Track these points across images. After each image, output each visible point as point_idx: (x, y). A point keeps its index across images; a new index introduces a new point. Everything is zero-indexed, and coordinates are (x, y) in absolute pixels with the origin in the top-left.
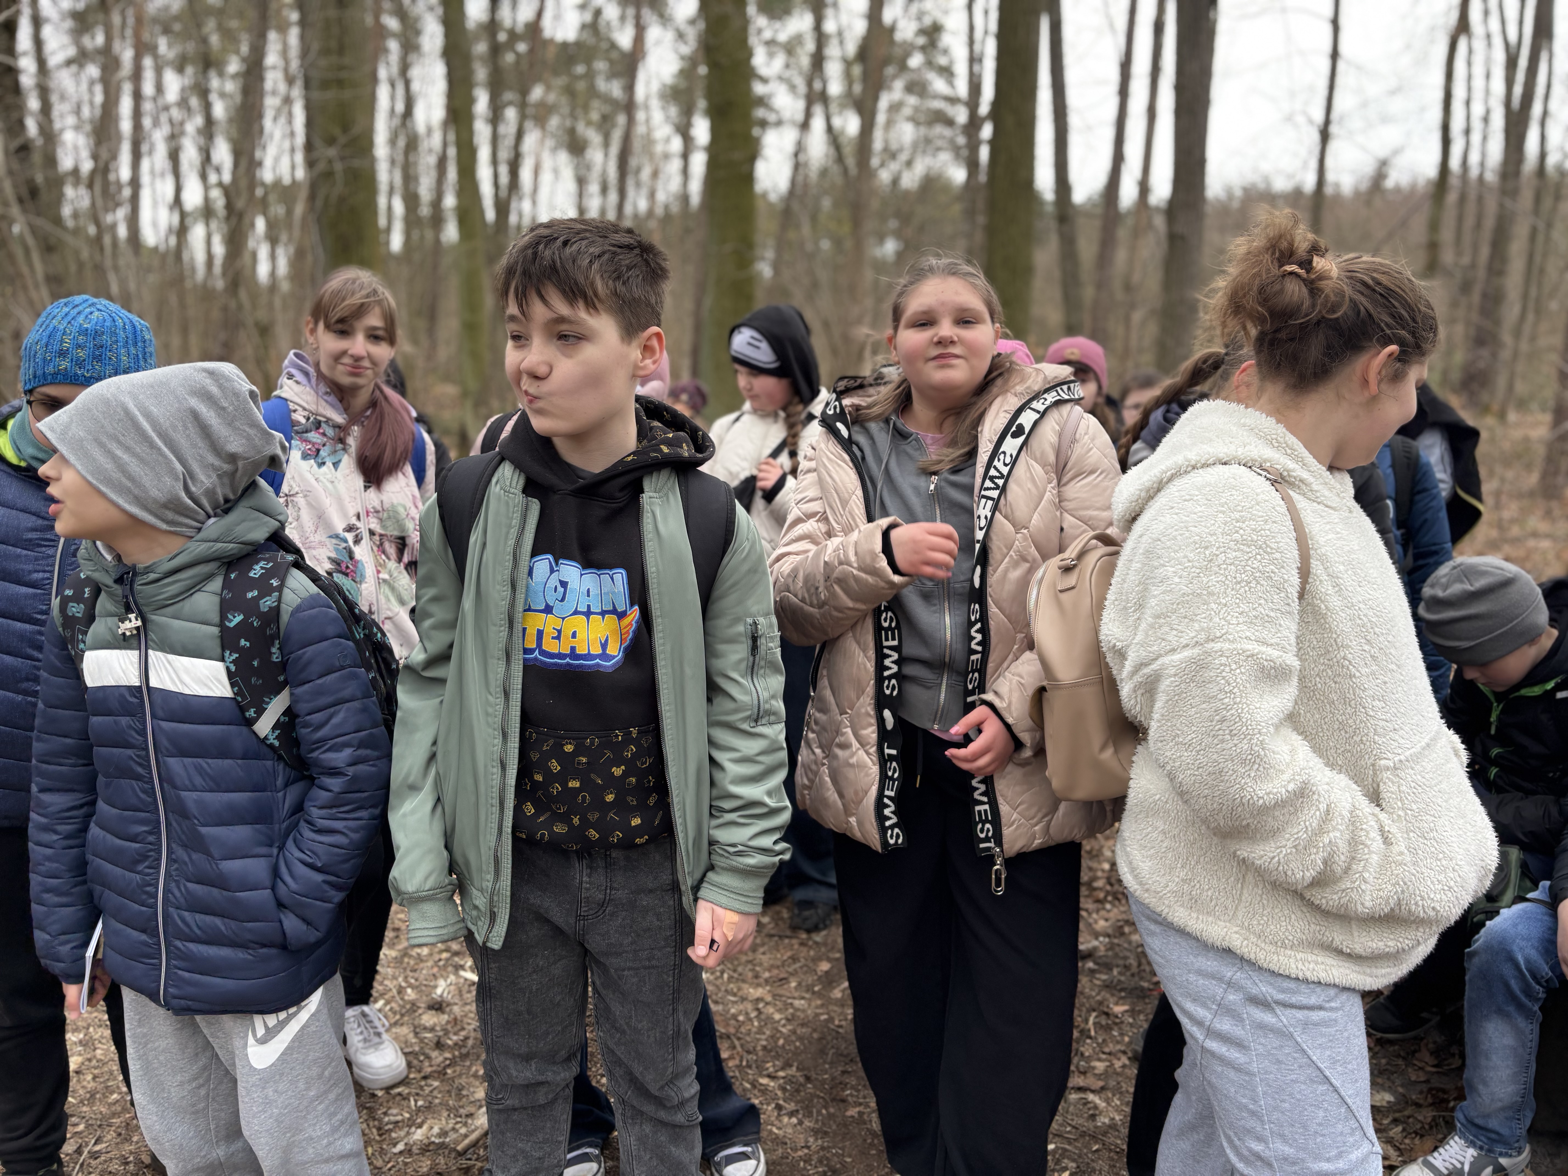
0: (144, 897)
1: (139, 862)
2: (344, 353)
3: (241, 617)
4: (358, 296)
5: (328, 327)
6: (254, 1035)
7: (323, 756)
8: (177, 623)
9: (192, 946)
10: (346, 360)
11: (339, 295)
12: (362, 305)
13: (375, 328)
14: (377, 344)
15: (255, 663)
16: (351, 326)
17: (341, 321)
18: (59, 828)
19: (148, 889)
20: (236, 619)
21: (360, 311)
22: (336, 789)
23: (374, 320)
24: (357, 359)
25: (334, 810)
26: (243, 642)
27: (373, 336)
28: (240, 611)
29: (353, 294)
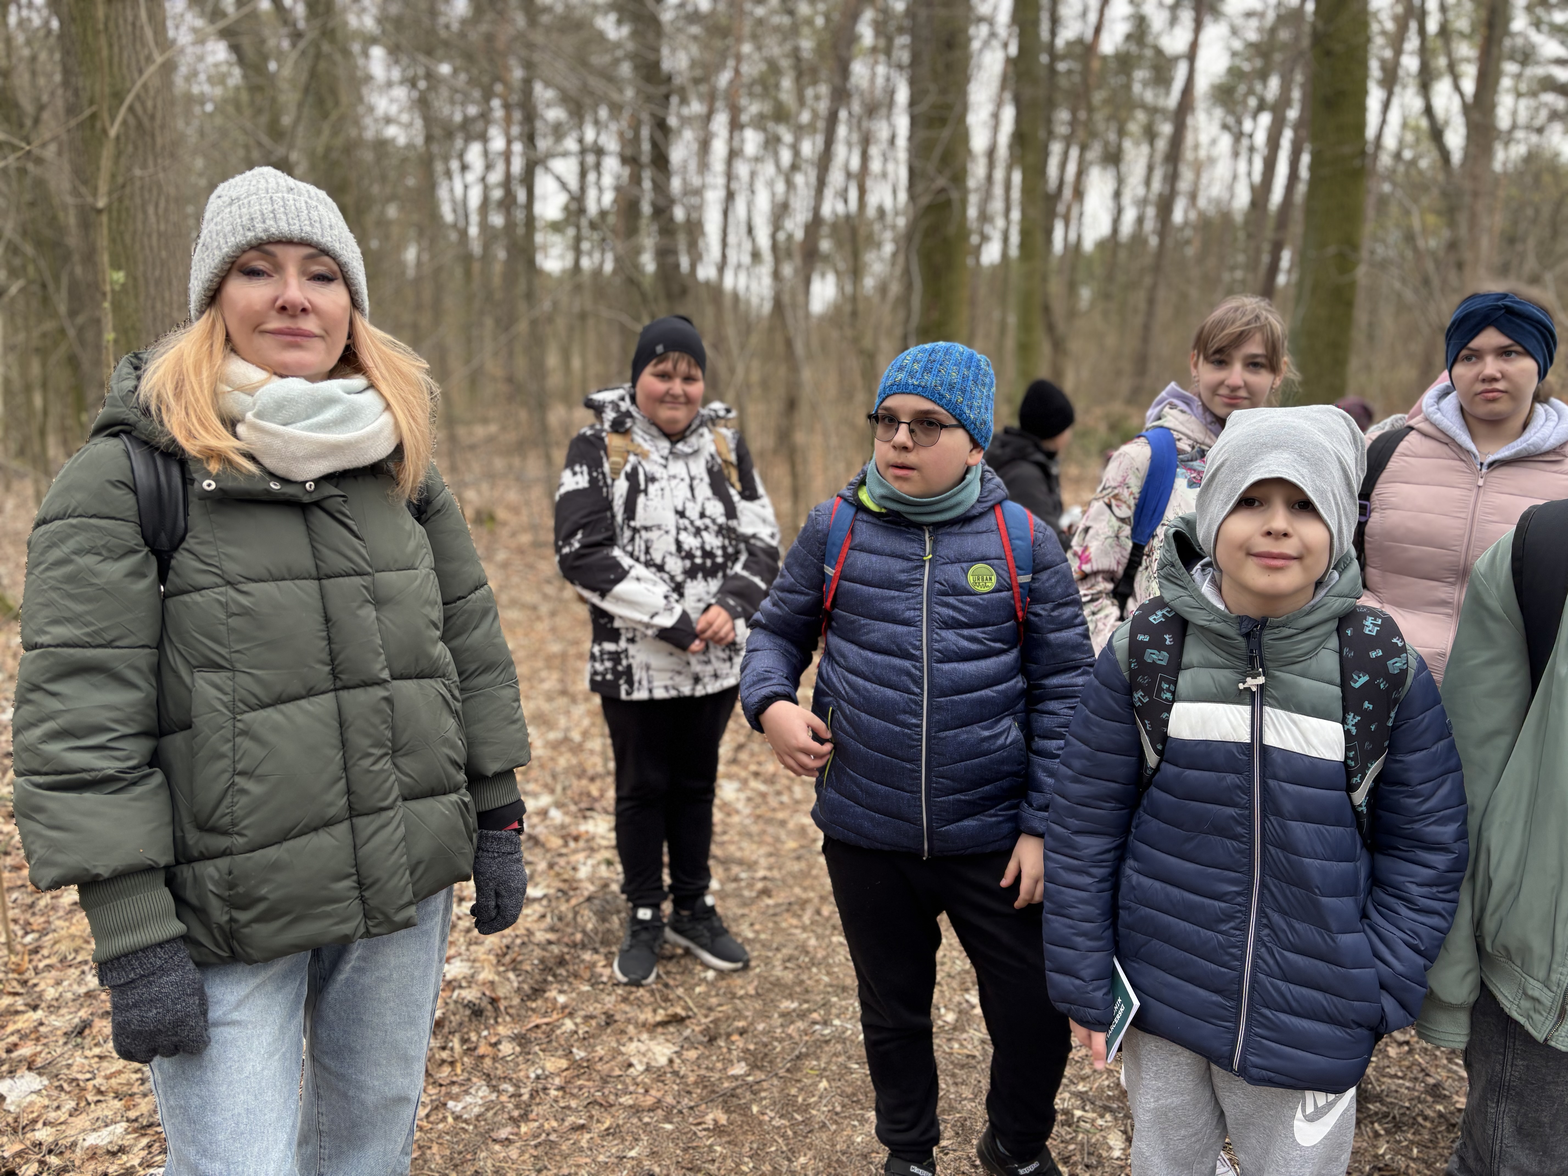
0: (1227, 958)
1: (1222, 921)
2: (1221, 383)
3: (1366, 678)
4: (1238, 323)
5: (1206, 358)
6: (1304, 1111)
7: (1428, 829)
8: (1305, 682)
9: (1283, 1017)
10: (1223, 391)
11: (1220, 325)
12: (1242, 333)
13: (1255, 356)
14: (1256, 373)
15: (1373, 727)
16: (1229, 355)
17: (1219, 351)
18: (1094, 871)
19: (1233, 950)
20: (1361, 680)
21: (1240, 338)
22: (1441, 867)
23: (1255, 348)
24: (1234, 389)
25: (1435, 890)
26: (1366, 705)
27: (1252, 364)
28: (1366, 672)
29: (1233, 322)
